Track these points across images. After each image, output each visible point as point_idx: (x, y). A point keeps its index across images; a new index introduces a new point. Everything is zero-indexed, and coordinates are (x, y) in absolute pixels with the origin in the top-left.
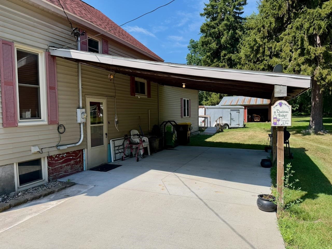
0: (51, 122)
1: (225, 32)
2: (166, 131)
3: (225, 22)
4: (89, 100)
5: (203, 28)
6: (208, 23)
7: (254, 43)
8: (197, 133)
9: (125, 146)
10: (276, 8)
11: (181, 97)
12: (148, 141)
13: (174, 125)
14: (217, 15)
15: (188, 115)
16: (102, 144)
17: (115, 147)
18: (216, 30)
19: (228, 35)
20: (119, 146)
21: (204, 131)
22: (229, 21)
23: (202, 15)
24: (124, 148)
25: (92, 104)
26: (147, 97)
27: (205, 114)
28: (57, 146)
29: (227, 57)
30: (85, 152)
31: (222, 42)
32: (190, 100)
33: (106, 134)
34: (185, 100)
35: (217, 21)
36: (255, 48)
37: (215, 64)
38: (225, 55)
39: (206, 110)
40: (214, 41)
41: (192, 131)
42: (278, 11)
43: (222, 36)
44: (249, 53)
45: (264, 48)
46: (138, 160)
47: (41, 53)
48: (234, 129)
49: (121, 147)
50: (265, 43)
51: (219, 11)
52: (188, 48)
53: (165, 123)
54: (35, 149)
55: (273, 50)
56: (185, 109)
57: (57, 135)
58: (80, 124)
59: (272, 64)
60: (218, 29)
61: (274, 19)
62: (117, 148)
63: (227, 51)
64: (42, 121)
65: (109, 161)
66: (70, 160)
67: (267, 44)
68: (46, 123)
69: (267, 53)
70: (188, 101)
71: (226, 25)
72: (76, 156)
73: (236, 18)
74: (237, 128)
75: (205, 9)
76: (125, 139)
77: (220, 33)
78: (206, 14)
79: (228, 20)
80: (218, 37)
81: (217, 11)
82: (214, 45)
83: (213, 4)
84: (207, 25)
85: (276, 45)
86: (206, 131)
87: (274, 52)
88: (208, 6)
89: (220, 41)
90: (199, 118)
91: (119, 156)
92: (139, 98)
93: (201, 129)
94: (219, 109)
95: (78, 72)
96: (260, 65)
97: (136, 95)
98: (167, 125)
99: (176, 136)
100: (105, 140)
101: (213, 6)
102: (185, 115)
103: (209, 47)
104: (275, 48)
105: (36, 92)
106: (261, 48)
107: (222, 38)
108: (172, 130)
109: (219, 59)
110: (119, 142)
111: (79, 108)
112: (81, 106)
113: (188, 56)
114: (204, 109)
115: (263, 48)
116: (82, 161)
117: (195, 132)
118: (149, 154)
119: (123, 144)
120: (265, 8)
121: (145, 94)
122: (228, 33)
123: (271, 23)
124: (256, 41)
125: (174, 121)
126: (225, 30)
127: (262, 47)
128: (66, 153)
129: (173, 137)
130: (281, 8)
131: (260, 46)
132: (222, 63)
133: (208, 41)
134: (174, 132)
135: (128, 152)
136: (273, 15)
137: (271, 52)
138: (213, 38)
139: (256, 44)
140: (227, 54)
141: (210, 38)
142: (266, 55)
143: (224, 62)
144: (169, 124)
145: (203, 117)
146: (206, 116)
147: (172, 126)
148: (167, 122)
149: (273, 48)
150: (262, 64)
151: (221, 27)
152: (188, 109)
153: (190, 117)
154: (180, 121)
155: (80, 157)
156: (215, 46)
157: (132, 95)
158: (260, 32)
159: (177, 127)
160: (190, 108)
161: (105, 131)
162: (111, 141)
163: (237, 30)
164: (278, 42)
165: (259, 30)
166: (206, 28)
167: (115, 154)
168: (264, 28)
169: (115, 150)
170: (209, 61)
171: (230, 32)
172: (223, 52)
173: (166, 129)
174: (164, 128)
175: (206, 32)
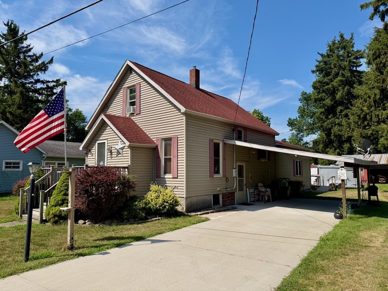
0: (224, 176)
1: (340, 88)
2: (282, 186)
3: (339, 78)
4: (238, 164)
5: (315, 85)
6: (321, 80)
7: (360, 112)
8: (310, 190)
9: (255, 193)
10: (380, 82)
11: (293, 159)
12: (270, 191)
13: (289, 181)
14: (331, 71)
15: (300, 174)
16: (243, 190)
17: (250, 193)
18: (330, 86)
19: (343, 91)
20: (252, 193)
21: (317, 190)
22: (345, 76)
23: (313, 72)
24: (254, 195)
25: (239, 166)
26: (267, 160)
27: (318, 174)
28: (226, 188)
29: (343, 113)
30: (236, 194)
31: (337, 98)
32: (302, 161)
33: (245, 184)
34: (297, 162)
35: (331, 77)
36: (362, 116)
37: (330, 121)
38: (341, 111)
39: (319, 170)
40: (328, 97)
41: (305, 188)
42: (383, 84)
43: (337, 92)
44: (357, 120)
45: (371, 116)
46: (265, 203)
47: (221, 142)
48: (350, 189)
49: (253, 194)
50: (371, 112)
51: (332, 66)
52: (300, 100)
53: (281, 180)
54: (219, 189)
55: (380, 117)
56: (297, 169)
57: (225, 183)
58: (234, 177)
59: (378, 130)
60: (332, 85)
61: (379, 91)
62: (251, 194)
63: (343, 107)
64: (220, 175)
65: (247, 202)
66: (230, 197)
67: (374, 112)
68: (222, 176)
69: (374, 119)
70: (299, 162)
71: (341, 81)
72: (232, 195)
73: (352, 72)
74: (353, 188)
75: (317, 66)
76: (255, 189)
77: (334, 89)
78: (317, 70)
79: (343, 75)
80: (333, 93)
81: (331, 66)
82: (328, 102)
83: (326, 60)
84: (319, 82)
85: (382, 113)
86: (318, 189)
87: (382, 118)
88: (320, 62)
89: (335, 97)
90: (311, 177)
91: (252, 199)
92: (263, 161)
93: (314, 187)
94: (333, 169)
95: (234, 149)
96: (368, 130)
97: (261, 160)
98: (282, 181)
99: (290, 191)
100: (245, 188)
101: (325, 63)
102: (297, 174)
103: (323, 104)
104: (382, 116)
105: (218, 160)
106: (368, 116)
107: (337, 94)
108: (287, 186)
109: (335, 115)
110: (252, 191)
111: (234, 168)
112: (235, 167)
113: (299, 108)
114: (317, 168)
115: (369, 116)
116: (234, 199)
117: (308, 189)
118: (271, 201)
119: (254, 192)
120: (370, 80)
121: (266, 158)
122: (343, 88)
123: (375, 95)
124: (363, 110)
125: (288, 179)
126: (340, 85)
127: (369, 114)
128: (228, 193)
129: (288, 192)
130: (385, 82)
131: (367, 114)
132: (339, 119)
133: (321, 98)
134: (288, 187)
135: (257, 198)
136: (378, 88)
137: (379, 119)
138: (326, 94)
139: (362, 112)
140: (344, 110)
141: (324, 94)
142: (373, 121)
143: (341, 118)
144: (284, 180)
145: (316, 177)
146: (319, 176)
147: (287, 182)
148: (283, 179)
149: (380, 115)
150: (370, 129)
151: (335, 83)
152: (300, 169)
153: (302, 175)
154: (293, 179)
155: (233, 196)
156: (330, 102)
157: (258, 160)
158: (366, 101)
159: (291, 183)
160: (302, 168)
161: (244, 183)
162: (247, 189)
163: (355, 84)
164: (384, 110)
165: (365, 100)
166: (318, 84)
167: (250, 197)
168: (370, 98)
169: (250, 195)
170: (324, 117)
171: (346, 88)
172: (339, 108)
173: (281, 185)
174: (280, 183)
175: (319, 88)
